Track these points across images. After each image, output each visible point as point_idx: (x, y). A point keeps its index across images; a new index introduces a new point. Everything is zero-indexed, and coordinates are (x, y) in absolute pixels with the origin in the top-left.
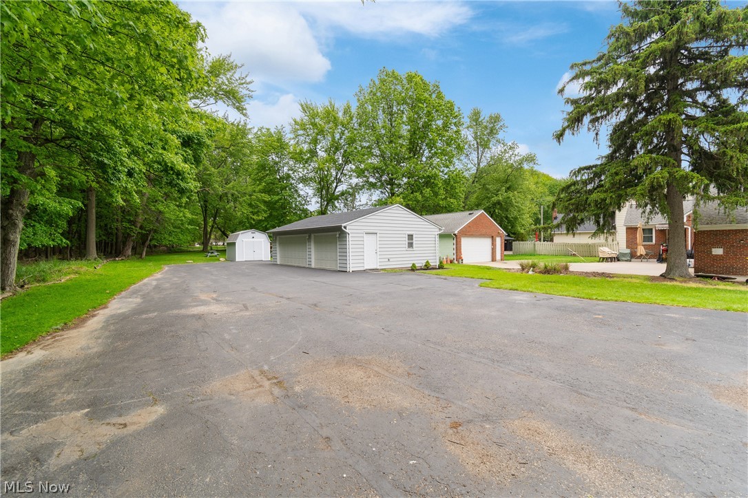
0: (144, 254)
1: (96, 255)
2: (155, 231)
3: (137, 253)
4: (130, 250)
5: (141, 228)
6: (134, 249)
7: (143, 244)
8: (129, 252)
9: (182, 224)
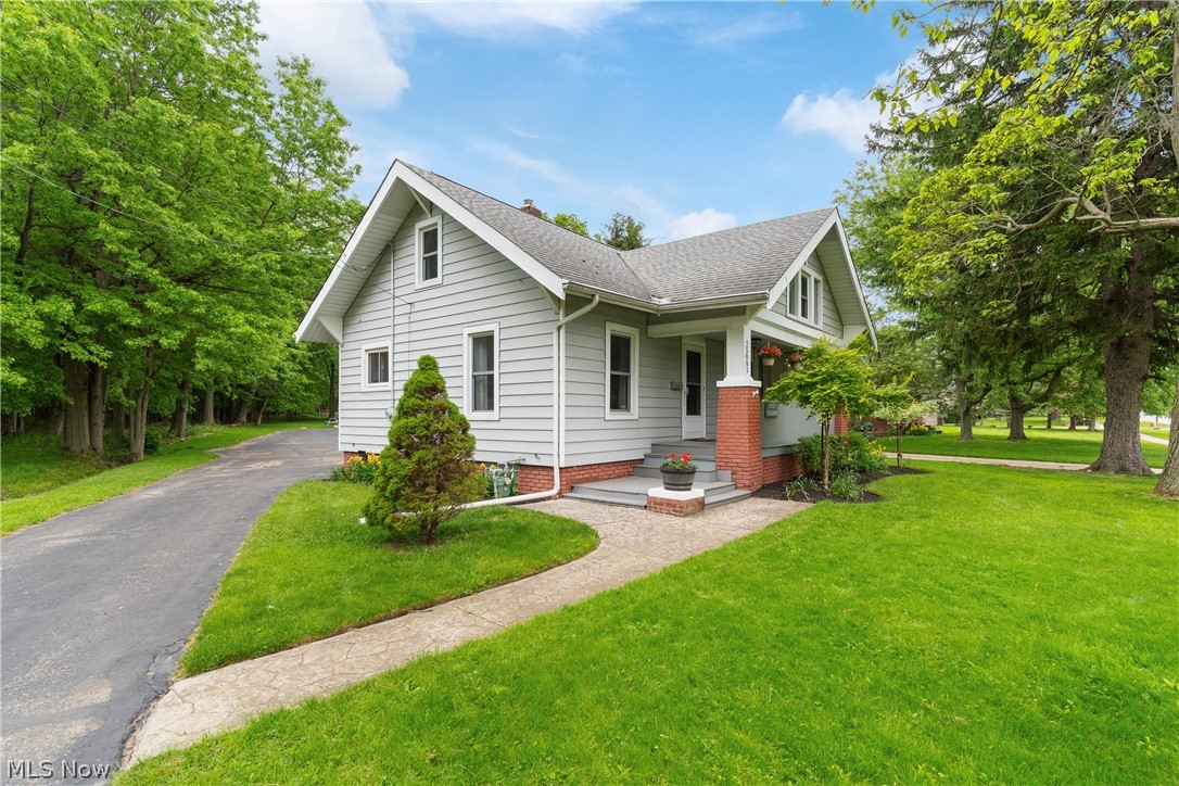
0: (260, 421)
1: (213, 421)
2: (271, 397)
3: (252, 421)
4: (245, 417)
5: (256, 394)
6: (249, 416)
7: (259, 409)
8: (244, 419)
9: (298, 391)
